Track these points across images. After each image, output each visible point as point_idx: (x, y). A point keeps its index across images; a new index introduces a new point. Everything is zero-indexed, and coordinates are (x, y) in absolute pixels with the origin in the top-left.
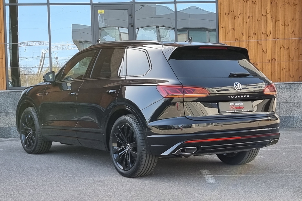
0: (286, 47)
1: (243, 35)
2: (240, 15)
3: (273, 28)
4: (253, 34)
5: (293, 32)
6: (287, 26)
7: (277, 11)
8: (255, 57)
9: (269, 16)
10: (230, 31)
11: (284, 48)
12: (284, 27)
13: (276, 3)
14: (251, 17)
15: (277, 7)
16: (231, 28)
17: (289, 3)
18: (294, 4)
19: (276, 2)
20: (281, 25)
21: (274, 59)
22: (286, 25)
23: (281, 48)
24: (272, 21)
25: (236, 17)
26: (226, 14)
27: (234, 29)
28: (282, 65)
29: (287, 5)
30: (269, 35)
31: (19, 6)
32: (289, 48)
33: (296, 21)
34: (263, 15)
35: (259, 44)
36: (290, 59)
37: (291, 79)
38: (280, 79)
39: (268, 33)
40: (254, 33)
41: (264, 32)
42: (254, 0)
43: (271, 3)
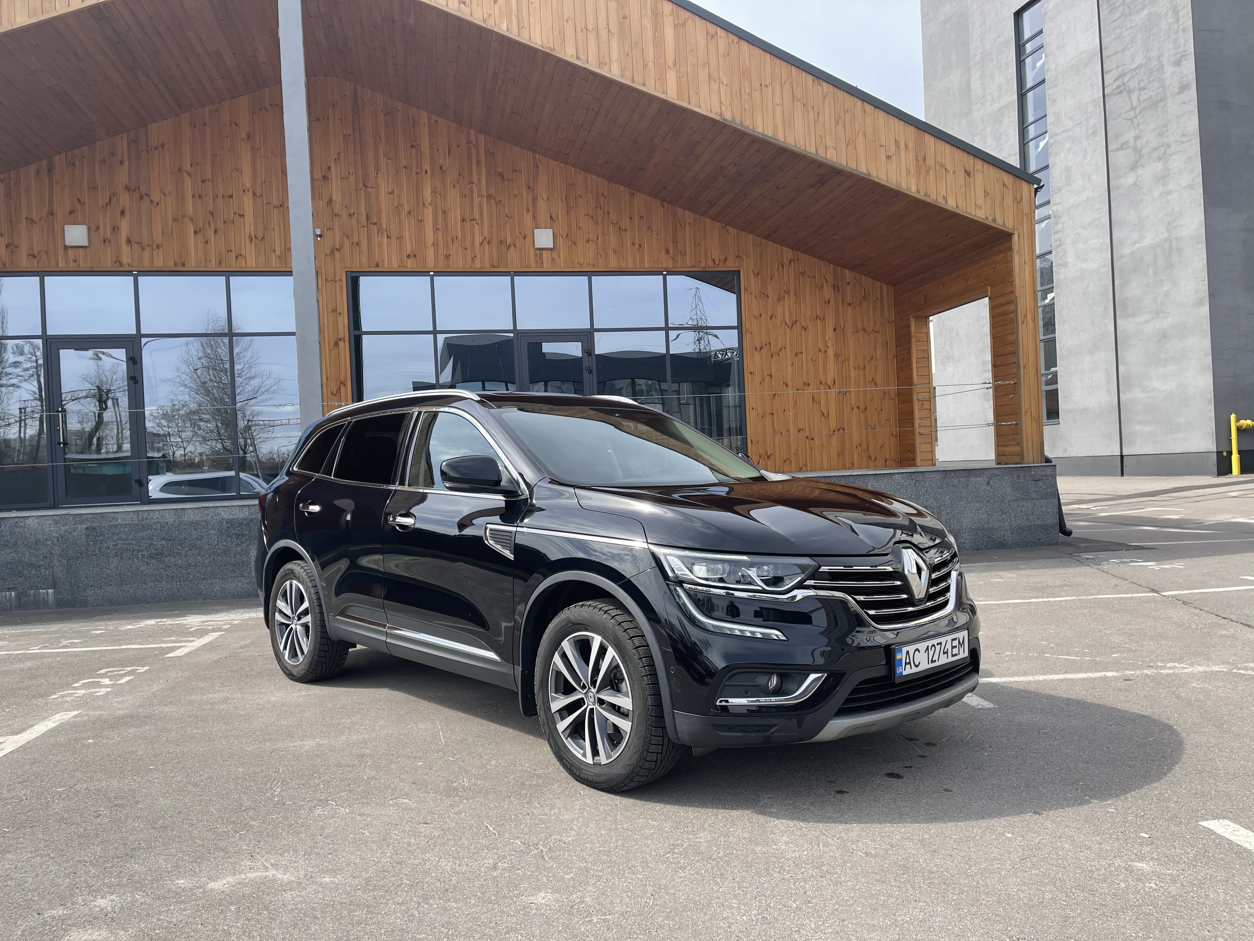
0: (862, 408)
1: (787, 386)
2: (780, 350)
3: (838, 374)
4: (805, 384)
5: (873, 380)
6: (862, 370)
7: (844, 342)
8: (809, 424)
9: (831, 352)
10: (763, 380)
11: (858, 408)
12: (857, 371)
13: (843, 329)
14: (800, 354)
15: (844, 336)
16: (766, 374)
17: (864, 329)
18: (873, 330)
19: (842, 327)
20: (852, 368)
21: (841, 429)
22: (861, 367)
23: (853, 409)
24: (837, 360)
25: (774, 354)
26: (756, 349)
27: (771, 376)
28: (856, 439)
29: (861, 333)
30: (831, 387)
31: (364, 337)
32: (866, 409)
33: (878, 362)
34: (820, 350)
35: (817, 403)
36: (869, 430)
37: (871, 464)
38: (853, 464)
39: (830, 382)
40: (807, 382)
41: (823, 381)
42: (804, 324)
43: (835, 330)
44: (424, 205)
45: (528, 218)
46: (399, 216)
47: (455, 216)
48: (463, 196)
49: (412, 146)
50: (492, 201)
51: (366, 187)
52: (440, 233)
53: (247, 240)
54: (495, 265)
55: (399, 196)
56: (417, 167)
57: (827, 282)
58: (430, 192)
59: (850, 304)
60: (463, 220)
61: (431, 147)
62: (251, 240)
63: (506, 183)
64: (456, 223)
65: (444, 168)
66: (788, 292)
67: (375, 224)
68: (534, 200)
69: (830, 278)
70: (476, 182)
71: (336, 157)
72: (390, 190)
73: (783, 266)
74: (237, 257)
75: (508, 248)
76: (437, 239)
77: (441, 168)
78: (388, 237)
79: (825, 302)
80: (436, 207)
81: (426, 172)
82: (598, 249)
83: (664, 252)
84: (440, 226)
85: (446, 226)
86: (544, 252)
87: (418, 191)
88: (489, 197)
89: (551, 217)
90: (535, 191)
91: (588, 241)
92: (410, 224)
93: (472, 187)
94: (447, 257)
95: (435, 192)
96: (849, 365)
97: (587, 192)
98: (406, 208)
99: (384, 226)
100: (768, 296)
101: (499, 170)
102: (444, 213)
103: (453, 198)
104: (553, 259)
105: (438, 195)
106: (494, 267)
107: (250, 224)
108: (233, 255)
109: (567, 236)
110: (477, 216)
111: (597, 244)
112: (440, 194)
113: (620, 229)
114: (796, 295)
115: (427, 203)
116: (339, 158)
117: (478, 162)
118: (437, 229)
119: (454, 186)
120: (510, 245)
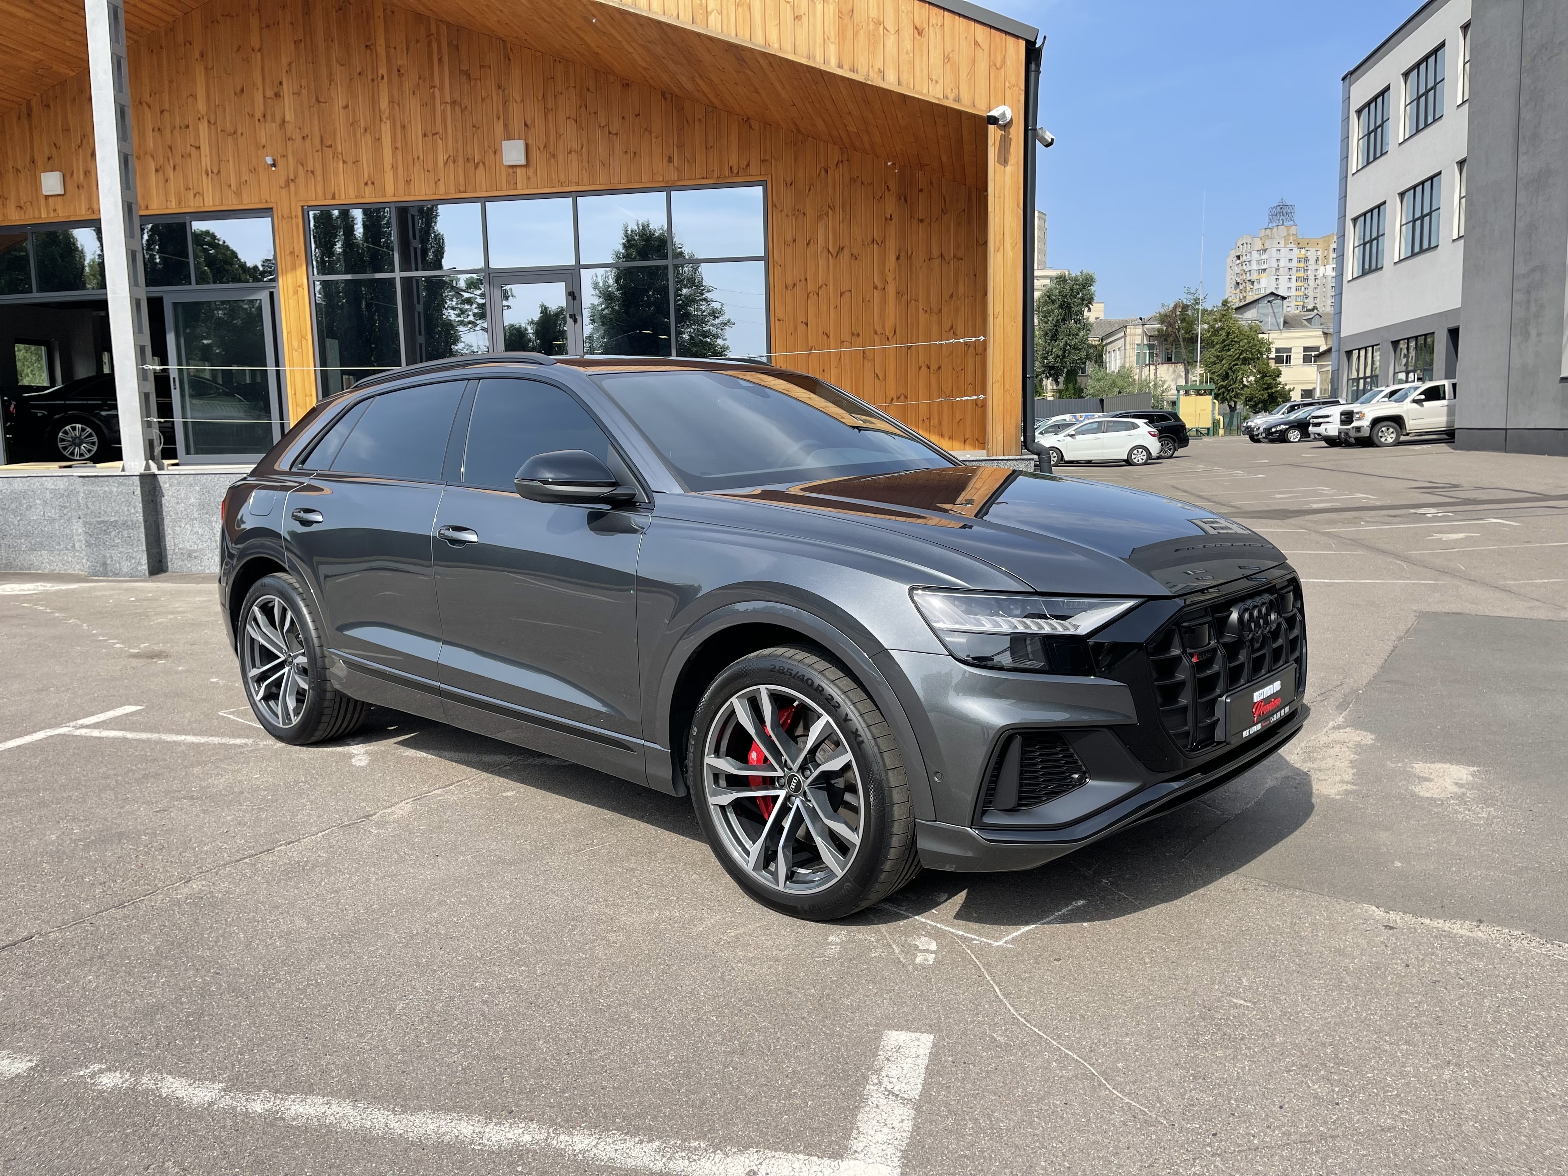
0: (934, 367)
1: (828, 336)
2: (820, 288)
3: (900, 318)
4: (853, 334)
5: (952, 327)
6: (936, 313)
7: (911, 275)
10: (796, 329)
11: (929, 367)
12: (928, 315)
13: (911, 256)
14: (847, 294)
15: (911, 266)
16: (799, 321)
17: (941, 255)
18: (954, 256)
19: (909, 253)
20: (921, 310)
21: (902, 396)
22: (935, 310)
23: (920, 368)
24: (898, 301)
25: (811, 295)
26: (786, 287)
27: (807, 324)
29: (936, 263)
30: (890, 338)
32: (940, 368)
33: (959, 302)
34: (876, 288)
35: (869, 360)
39: (889, 332)
40: (855, 332)
41: (879, 331)
42: (855, 252)
43: (898, 258)
44: (381, 120)
45: (499, 128)
46: (355, 135)
47: (416, 129)
48: (424, 105)
49: (366, 46)
50: (457, 108)
51: (319, 102)
52: (399, 152)
53: (204, 176)
54: (462, 189)
55: (354, 111)
56: (372, 72)
57: (889, 190)
58: (387, 102)
59: (921, 221)
60: (425, 135)
61: (388, 47)
62: (208, 175)
63: (473, 82)
64: (417, 138)
65: (402, 71)
66: (832, 208)
67: (330, 146)
68: (505, 103)
69: (892, 185)
70: (438, 85)
71: (287, 69)
72: (345, 104)
73: (827, 171)
74: (195, 195)
75: (476, 166)
76: (397, 161)
77: (399, 71)
78: (344, 162)
79: (886, 218)
80: (394, 121)
81: (383, 78)
82: (582, 161)
83: (666, 160)
84: (399, 145)
85: (406, 144)
86: (519, 170)
87: (374, 101)
88: (453, 103)
89: (526, 125)
90: (506, 92)
91: (570, 152)
92: (366, 144)
93: (434, 92)
94: (408, 182)
95: (393, 102)
96: (917, 309)
97: (568, 88)
98: (363, 124)
99: (340, 150)
100: (804, 214)
101: (464, 68)
102: (403, 127)
103: (413, 106)
104: (528, 178)
105: (396, 106)
106: (460, 192)
107: (206, 156)
108: (192, 193)
109: (545, 147)
110: (439, 128)
111: (581, 155)
112: (399, 105)
113: (610, 133)
114: (843, 211)
115: (384, 118)
116: (290, 70)
117: (440, 60)
118: (396, 148)
119: (414, 93)
120: (478, 163)
